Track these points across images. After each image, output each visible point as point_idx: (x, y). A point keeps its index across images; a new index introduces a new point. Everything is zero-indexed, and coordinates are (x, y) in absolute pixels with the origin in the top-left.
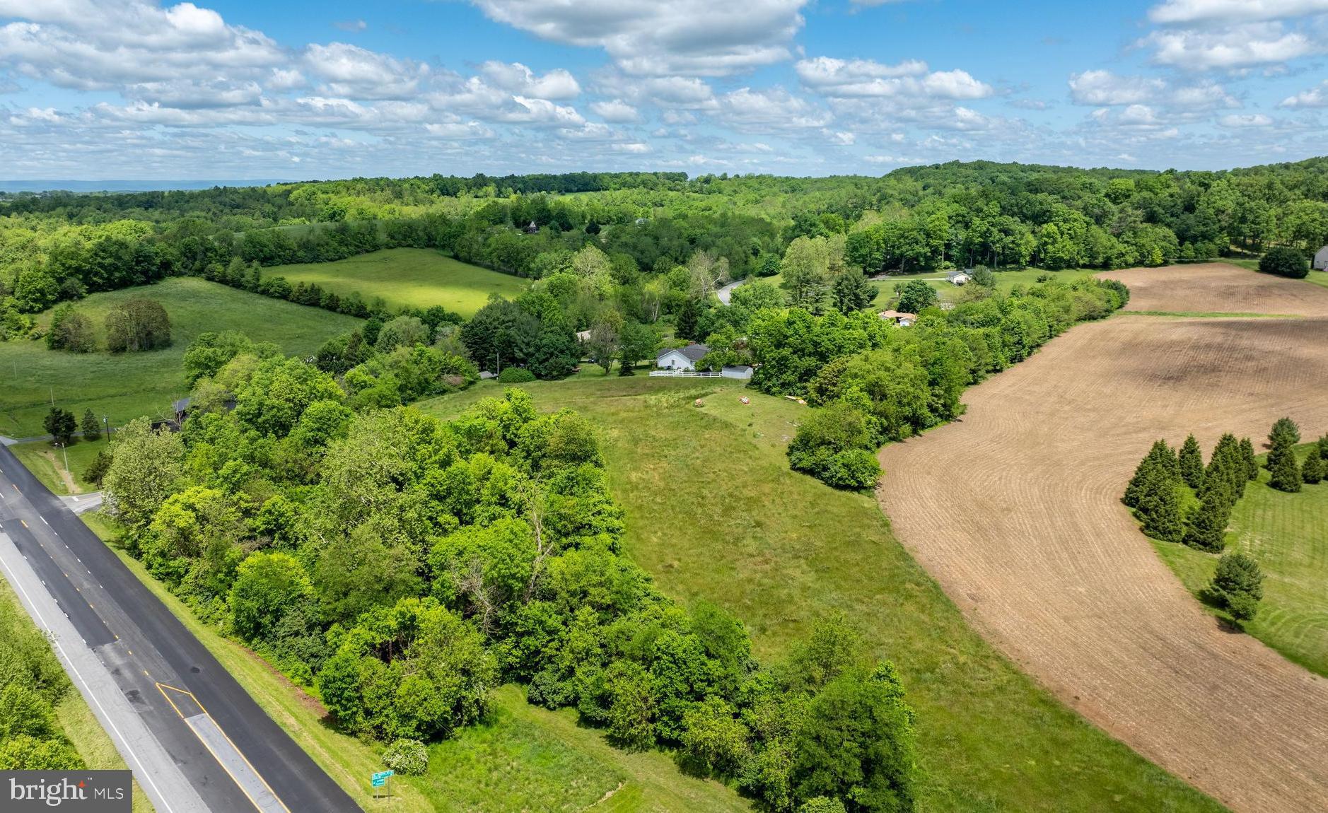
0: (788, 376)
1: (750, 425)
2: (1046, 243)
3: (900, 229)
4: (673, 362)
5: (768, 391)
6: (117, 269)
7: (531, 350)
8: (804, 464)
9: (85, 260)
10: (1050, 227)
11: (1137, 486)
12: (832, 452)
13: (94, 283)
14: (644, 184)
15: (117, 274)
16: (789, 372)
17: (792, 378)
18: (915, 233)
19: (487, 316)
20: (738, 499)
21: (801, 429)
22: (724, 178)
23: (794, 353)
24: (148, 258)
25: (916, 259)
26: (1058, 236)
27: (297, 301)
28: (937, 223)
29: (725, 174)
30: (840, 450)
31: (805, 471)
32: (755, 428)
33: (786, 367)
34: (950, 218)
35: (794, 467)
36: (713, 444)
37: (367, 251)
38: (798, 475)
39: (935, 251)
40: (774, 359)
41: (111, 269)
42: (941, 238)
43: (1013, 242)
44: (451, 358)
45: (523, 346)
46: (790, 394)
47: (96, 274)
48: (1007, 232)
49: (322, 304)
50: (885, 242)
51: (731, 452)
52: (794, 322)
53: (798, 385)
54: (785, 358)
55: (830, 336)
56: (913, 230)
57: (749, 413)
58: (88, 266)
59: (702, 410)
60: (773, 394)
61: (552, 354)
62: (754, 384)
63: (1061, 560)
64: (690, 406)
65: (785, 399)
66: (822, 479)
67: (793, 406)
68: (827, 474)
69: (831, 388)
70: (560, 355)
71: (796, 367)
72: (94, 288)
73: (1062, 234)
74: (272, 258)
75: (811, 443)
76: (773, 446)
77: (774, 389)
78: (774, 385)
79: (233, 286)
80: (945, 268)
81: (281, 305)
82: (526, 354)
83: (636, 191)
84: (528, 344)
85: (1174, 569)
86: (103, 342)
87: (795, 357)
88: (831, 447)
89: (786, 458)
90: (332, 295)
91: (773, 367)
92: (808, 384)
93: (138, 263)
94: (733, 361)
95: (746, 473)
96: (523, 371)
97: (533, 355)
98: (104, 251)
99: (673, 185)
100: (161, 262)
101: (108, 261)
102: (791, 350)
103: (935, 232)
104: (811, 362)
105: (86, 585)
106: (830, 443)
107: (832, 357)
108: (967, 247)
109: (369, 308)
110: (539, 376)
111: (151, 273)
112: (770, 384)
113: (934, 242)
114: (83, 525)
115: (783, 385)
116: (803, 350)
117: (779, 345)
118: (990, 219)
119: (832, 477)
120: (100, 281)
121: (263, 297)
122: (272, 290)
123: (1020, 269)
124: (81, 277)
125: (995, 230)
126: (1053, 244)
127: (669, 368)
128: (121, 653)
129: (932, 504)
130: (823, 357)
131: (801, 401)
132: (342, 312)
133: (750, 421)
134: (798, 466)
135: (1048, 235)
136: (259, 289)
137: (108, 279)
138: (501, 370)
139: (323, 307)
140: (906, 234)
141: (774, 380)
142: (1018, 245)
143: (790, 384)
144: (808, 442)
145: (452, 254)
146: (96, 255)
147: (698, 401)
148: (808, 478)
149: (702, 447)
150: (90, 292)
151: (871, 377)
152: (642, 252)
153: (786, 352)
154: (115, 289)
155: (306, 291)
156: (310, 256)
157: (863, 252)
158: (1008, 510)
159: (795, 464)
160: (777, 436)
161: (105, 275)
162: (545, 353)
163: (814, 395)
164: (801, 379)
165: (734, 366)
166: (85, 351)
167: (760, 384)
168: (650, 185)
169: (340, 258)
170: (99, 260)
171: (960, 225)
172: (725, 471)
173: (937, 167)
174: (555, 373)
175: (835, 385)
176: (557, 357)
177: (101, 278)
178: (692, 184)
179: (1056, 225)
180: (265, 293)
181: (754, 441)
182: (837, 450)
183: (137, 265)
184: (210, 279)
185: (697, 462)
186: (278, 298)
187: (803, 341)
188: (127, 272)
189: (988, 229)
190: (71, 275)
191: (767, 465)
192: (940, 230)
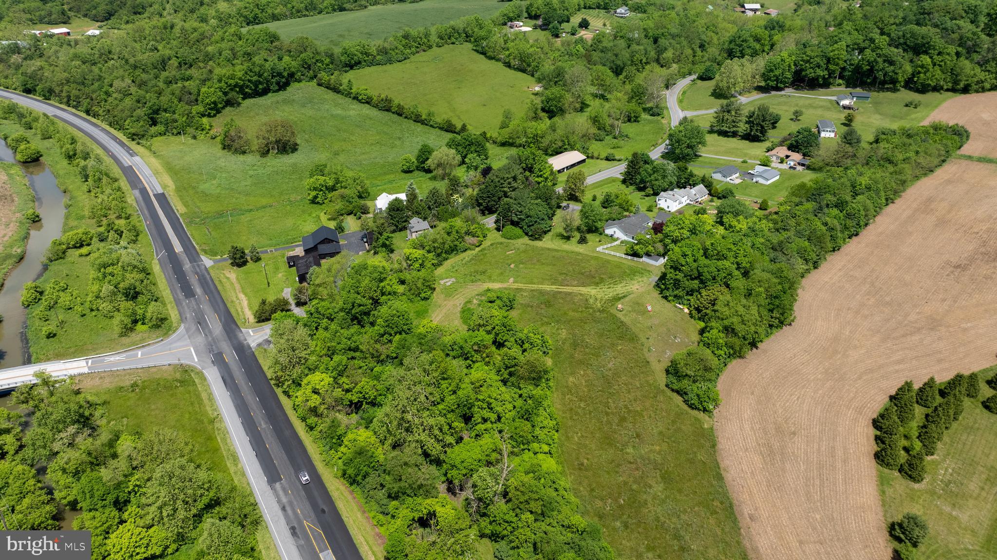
1: (648, 338)
2: (919, 73)
4: (615, 232)
5: (666, 298)
6: (260, 83)
8: (675, 387)
9: (240, 79)
10: (926, 59)
11: (883, 419)
12: (691, 383)
13: (247, 92)
15: (261, 87)
16: (681, 289)
17: (682, 293)
18: (818, 59)
19: (497, 177)
20: (629, 411)
24: (280, 74)
25: (817, 79)
26: (931, 67)
27: (376, 106)
28: (837, 52)
30: (697, 382)
31: (673, 390)
32: (651, 341)
35: (667, 386)
37: (424, 51)
38: (669, 393)
39: (831, 74)
40: (672, 279)
41: (257, 83)
42: (837, 64)
43: (893, 71)
46: (680, 304)
47: (247, 86)
48: (891, 63)
49: (393, 110)
50: (795, 65)
53: (685, 297)
54: (679, 280)
56: (817, 57)
57: (650, 322)
58: (242, 83)
59: (621, 314)
60: (669, 301)
61: (536, 222)
62: (659, 287)
63: (813, 486)
64: (614, 310)
65: (676, 306)
66: (683, 398)
67: (679, 316)
68: (687, 397)
70: (541, 222)
71: (685, 287)
72: (246, 96)
73: (934, 65)
74: (360, 63)
75: (679, 373)
76: (659, 362)
77: (670, 298)
78: (670, 295)
79: (335, 92)
80: (838, 85)
81: (366, 110)
85: (883, 501)
86: (256, 144)
87: (685, 280)
89: (665, 375)
90: (399, 104)
92: (691, 298)
93: (273, 77)
94: (651, 252)
95: (638, 388)
96: (517, 230)
98: (251, 72)
100: (288, 74)
101: (255, 78)
102: (683, 275)
103: (834, 59)
104: (695, 284)
105: (264, 426)
106: (690, 377)
107: (709, 283)
108: (857, 69)
109: (424, 117)
110: (527, 234)
111: (281, 83)
112: (668, 294)
113: (831, 67)
114: (257, 361)
115: (675, 296)
116: (690, 276)
118: (879, 51)
119: (689, 400)
120: (250, 91)
121: (355, 102)
122: (360, 98)
123: (895, 90)
124: (238, 90)
125: (880, 60)
126: (925, 73)
127: (612, 236)
128: (284, 490)
129: (747, 427)
130: (703, 282)
131: (685, 310)
132: (406, 117)
133: (649, 333)
134: (671, 386)
135: (922, 66)
136: (352, 96)
137: (255, 90)
139: (393, 113)
140: (812, 60)
141: (671, 292)
142: (896, 74)
143: (680, 297)
144: (678, 370)
146: (247, 75)
148: (675, 395)
150: (244, 99)
154: (260, 96)
155: (382, 100)
156: (385, 59)
157: (777, 73)
158: (794, 433)
159: (669, 383)
160: (663, 351)
161: (253, 88)
164: (687, 294)
165: (650, 255)
166: (244, 153)
169: (405, 59)
170: (248, 77)
174: (537, 236)
176: (539, 224)
177: (251, 89)
179: (931, 58)
180: (356, 99)
181: (648, 355)
182: (694, 382)
183: (272, 78)
184: (319, 85)
185: (610, 373)
186: (364, 103)
187: (692, 270)
188: (267, 84)
189: (875, 59)
190: (232, 90)
191: (651, 382)
192: (838, 58)
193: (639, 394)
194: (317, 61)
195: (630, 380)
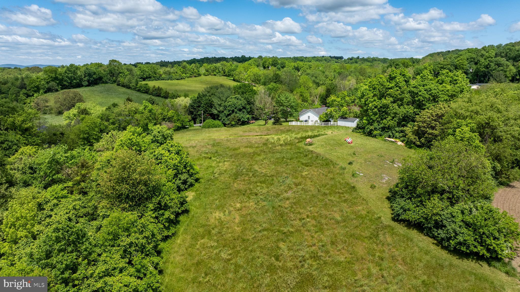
0: (388, 122)
1: (350, 163)
3: (442, 64)
4: (309, 117)
5: (370, 134)
6: (75, 79)
7: (221, 109)
8: (412, 216)
9: (60, 74)
12: (447, 203)
13: (64, 85)
14: (325, 60)
15: (75, 81)
16: (390, 118)
17: (391, 123)
18: (449, 66)
19: (208, 92)
21: (405, 170)
22: (358, 58)
23: (394, 102)
24: (90, 76)
27: (152, 94)
28: (461, 61)
29: (359, 57)
30: (457, 202)
31: (409, 224)
32: (355, 167)
33: (387, 113)
34: (468, 59)
35: (396, 219)
36: (309, 183)
37: (195, 77)
40: (376, 107)
41: (72, 79)
42: (463, 69)
43: (502, 70)
44: (168, 112)
45: (217, 106)
46: (389, 137)
47: (65, 81)
48: (499, 65)
49: (162, 95)
51: (325, 194)
52: (395, 77)
53: (397, 129)
54: (386, 106)
55: (426, 87)
56: (448, 65)
57: (351, 151)
58: (61, 77)
59: (310, 148)
60: (375, 136)
61: (233, 111)
62: (359, 128)
64: (301, 145)
65: (385, 140)
66: (434, 237)
67: (392, 147)
68: (442, 234)
69: (430, 131)
70: (238, 112)
71: (396, 113)
72: (64, 87)
75: (419, 191)
76: (373, 187)
77: (375, 132)
78: (375, 129)
79: (127, 88)
82: (219, 112)
83: (322, 63)
84: (220, 105)
86: (54, 109)
87: (395, 105)
88: (445, 196)
89: (387, 204)
90: (166, 92)
91: (375, 114)
92: (405, 128)
94: (346, 114)
95: (338, 222)
96: (217, 122)
97: (223, 112)
98: (69, 71)
99: (337, 61)
100: (97, 77)
101: (71, 75)
102: (391, 99)
103: (460, 66)
104: (410, 109)
106: (443, 192)
107: (428, 105)
108: (477, 72)
110: (225, 125)
111: (90, 81)
112: (372, 128)
115: (383, 129)
116: (402, 100)
117: (382, 96)
118: (490, 59)
119: (449, 239)
120: (67, 84)
121: (138, 93)
122: (142, 90)
124: (58, 82)
125: (492, 64)
127: (306, 121)
130: (420, 106)
131: (400, 143)
133: (351, 159)
134: (403, 217)
136: (137, 89)
137: (70, 83)
138: (204, 121)
139: (162, 97)
140: (445, 67)
141: (376, 124)
142: (505, 72)
143: (389, 128)
144: (415, 188)
145: (232, 79)
146: (66, 72)
147: (308, 140)
148: (414, 233)
149: (296, 185)
150: (62, 89)
151: (482, 118)
152: (316, 78)
153: (387, 101)
154: (74, 88)
155: (156, 90)
156: (168, 77)
159: (398, 215)
160: (377, 176)
161: (69, 81)
162: (229, 111)
163: (412, 137)
164: (399, 124)
165: (346, 118)
167: (364, 128)
168: (328, 61)
169: (182, 79)
170: (67, 74)
171: (472, 63)
172: (314, 218)
173: (449, 52)
174: (233, 123)
175: (433, 128)
176: (236, 113)
177: (68, 83)
178: (345, 60)
180: (139, 91)
181: (352, 181)
182: (453, 201)
183: (84, 77)
184: (118, 85)
185: (287, 204)
186: (144, 93)
187: (403, 92)
188: (80, 81)
189: (488, 64)
190: (52, 80)
191: (364, 213)
192: (462, 65)
193: (340, 231)
194: (120, 73)
195: (324, 212)
